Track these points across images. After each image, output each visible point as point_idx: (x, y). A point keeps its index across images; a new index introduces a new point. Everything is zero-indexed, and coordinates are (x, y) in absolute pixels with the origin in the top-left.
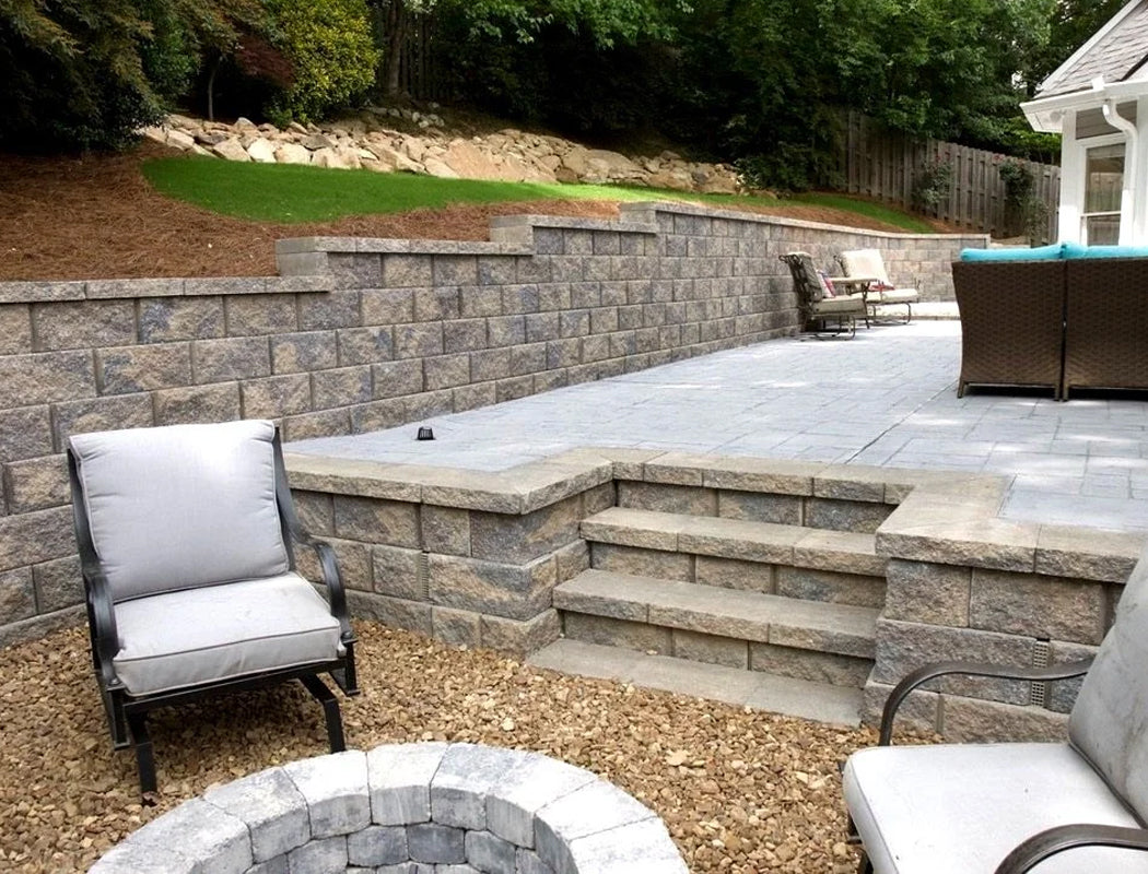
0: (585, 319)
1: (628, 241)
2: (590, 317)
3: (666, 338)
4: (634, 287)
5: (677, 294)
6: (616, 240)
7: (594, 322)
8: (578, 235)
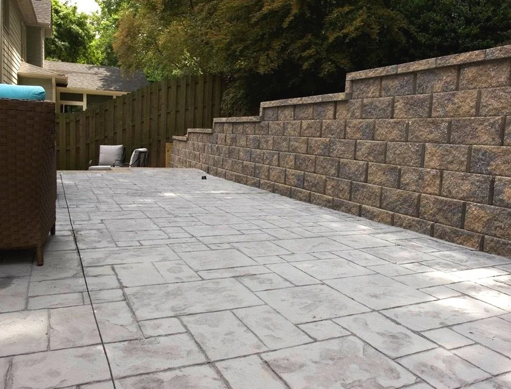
0: (276, 157)
1: (320, 109)
2: (279, 156)
3: (333, 187)
4: (313, 142)
5: (359, 153)
6: (310, 110)
7: (281, 160)
8: (286, 109)
